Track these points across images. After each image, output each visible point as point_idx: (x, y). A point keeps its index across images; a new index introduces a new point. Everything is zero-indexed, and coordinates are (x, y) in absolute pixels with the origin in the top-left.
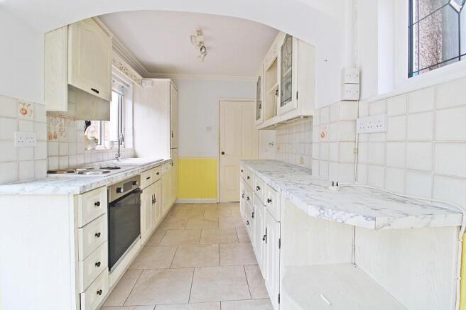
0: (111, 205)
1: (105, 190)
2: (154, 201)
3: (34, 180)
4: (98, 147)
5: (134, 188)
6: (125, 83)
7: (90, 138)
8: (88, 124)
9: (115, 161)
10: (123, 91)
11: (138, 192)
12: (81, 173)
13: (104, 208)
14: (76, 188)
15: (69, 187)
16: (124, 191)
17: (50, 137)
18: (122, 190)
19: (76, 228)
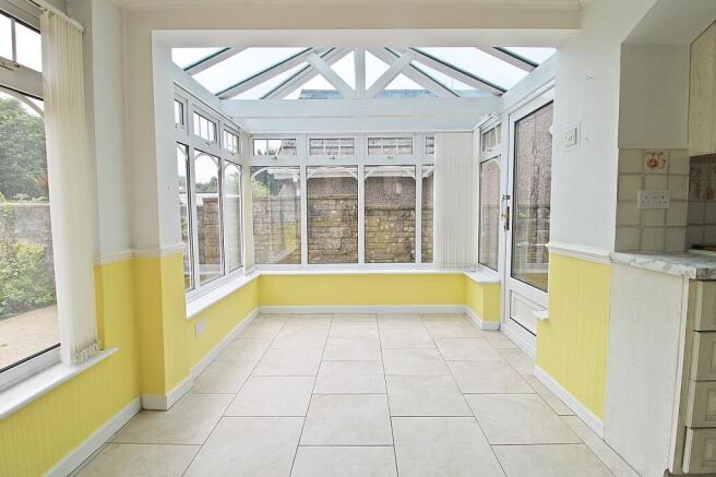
15: (683, 267)
19: (689, 331)
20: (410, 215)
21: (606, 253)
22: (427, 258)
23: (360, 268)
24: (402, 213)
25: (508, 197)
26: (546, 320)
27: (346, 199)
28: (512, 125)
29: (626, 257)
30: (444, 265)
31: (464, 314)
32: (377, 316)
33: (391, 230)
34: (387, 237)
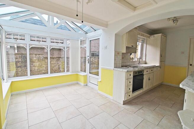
0: (134, 76)
1: (132, 72)
2: (149, 79)
3: (119, 68)
4: (134, 60)
5: (141, 73)
6: (143, 39)
7: (131, 58)
8: (131, 54)
9: (138, 65)
10: (143, 41)
11: (143, 75)
12: (128, 67)
13: (132, 76)
14: (126, 70)
15: (125, 70)
16: (138, 74)
17: (122, 58)
18: (137, 73)
19: (126, 79)
20: (60, 59)
21: (113, 68)
22: (68, 71)
23: (49, 75)
24: (57, 59)
25: (88, 56)
26: (101, 81)
27: (39, 54)
28: (89, 41)
29: (116, 69)
30: (73, 72)
31: (78, 83)
32: (56, 88)
33: (54, 64)
34: (53, 65)
